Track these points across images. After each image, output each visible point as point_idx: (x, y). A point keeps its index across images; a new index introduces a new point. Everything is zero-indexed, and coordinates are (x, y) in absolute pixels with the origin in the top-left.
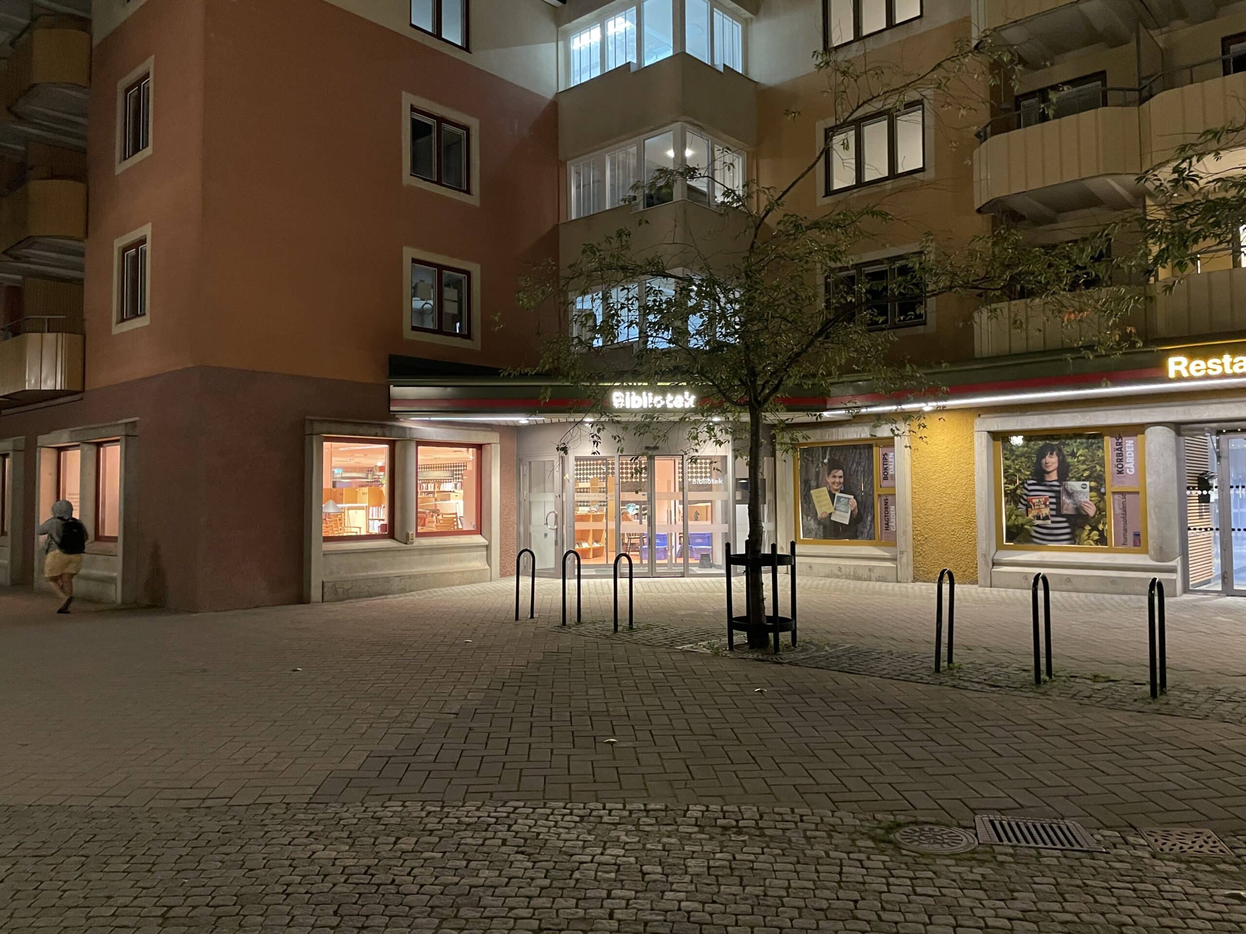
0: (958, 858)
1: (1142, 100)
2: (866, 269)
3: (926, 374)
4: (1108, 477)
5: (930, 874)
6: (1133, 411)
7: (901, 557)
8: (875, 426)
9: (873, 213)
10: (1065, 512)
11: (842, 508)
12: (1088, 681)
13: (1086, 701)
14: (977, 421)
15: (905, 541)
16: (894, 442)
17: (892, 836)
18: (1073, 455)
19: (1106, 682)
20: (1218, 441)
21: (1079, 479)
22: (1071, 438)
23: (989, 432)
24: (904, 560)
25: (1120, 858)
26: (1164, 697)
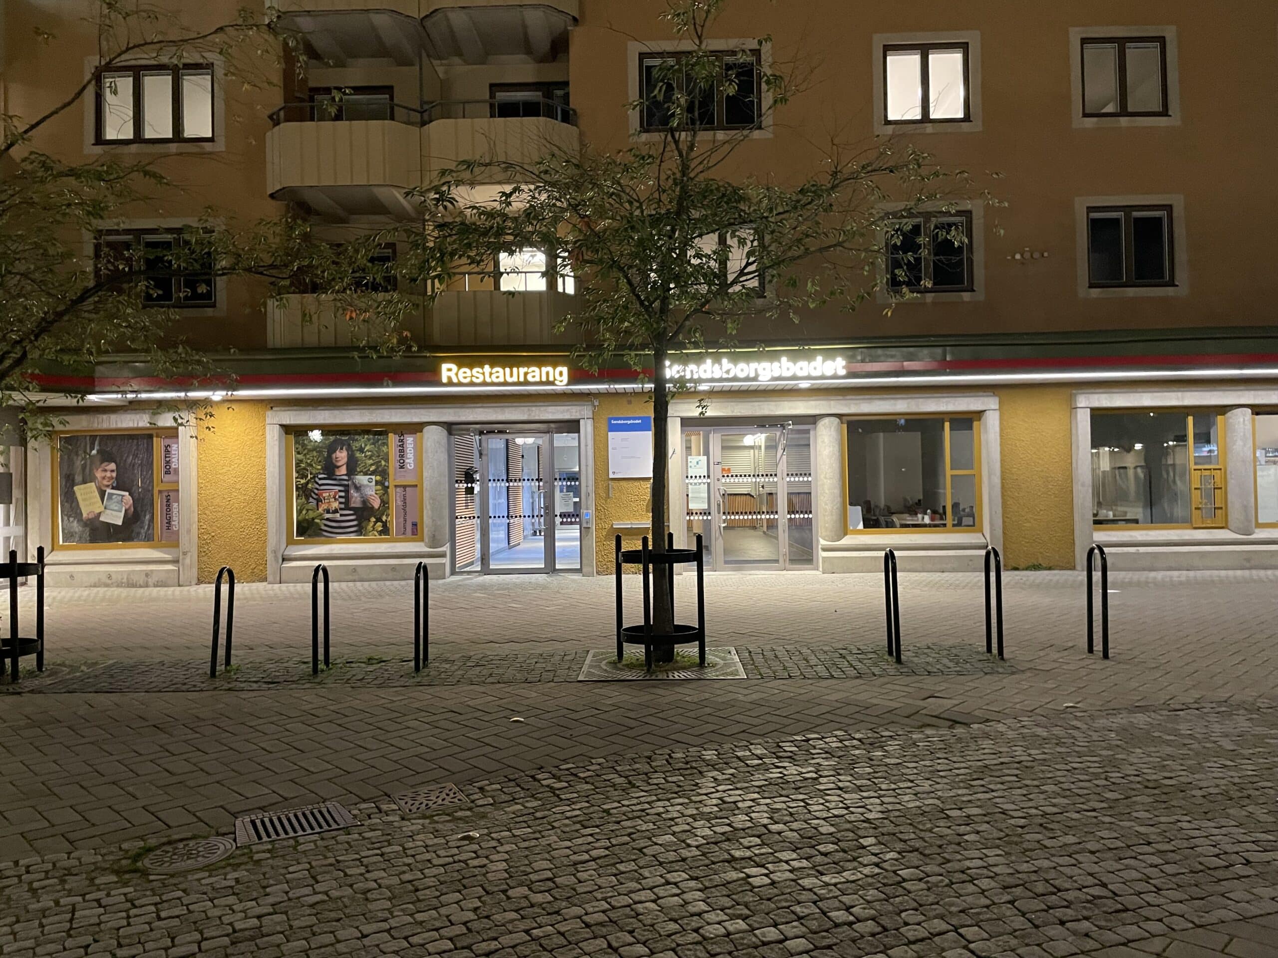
0: (211, 869)
1: (423, 124)
2: (146, 236)
3: (214, 360)
4: (391, 471)
5: (180, 894)
6: (413, 411)
7: (184, 559)
8: (154, 414)
9: (146, 173)
10: (353, 505)
11: (114, 506)
12: (363, 665)
13: (359, 684)
14: (269, 413)
15: (189, 540)
16: (177, 433)
17: (139, 864)
18: (361, 450)
19: (378, 663)
20: (480, 440)
21: (366, 474)
22: (359, 434)
23: (281, 425)
24: (188, 561)
25: (373, 828)
26: (426, 670)
